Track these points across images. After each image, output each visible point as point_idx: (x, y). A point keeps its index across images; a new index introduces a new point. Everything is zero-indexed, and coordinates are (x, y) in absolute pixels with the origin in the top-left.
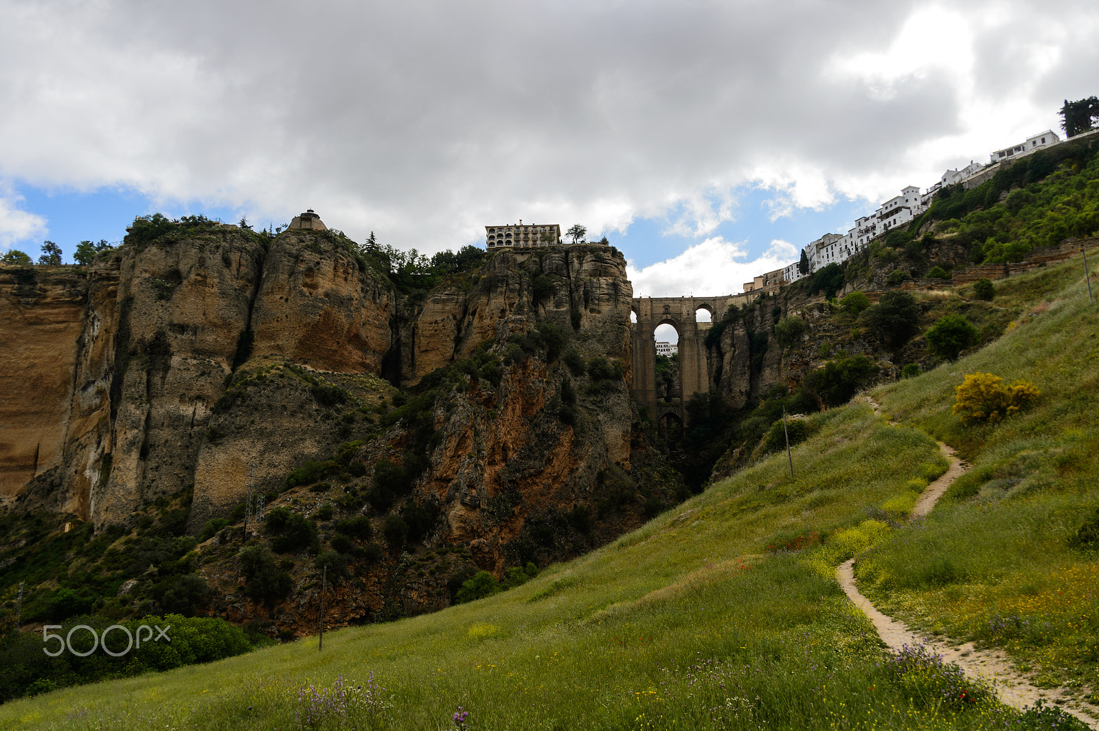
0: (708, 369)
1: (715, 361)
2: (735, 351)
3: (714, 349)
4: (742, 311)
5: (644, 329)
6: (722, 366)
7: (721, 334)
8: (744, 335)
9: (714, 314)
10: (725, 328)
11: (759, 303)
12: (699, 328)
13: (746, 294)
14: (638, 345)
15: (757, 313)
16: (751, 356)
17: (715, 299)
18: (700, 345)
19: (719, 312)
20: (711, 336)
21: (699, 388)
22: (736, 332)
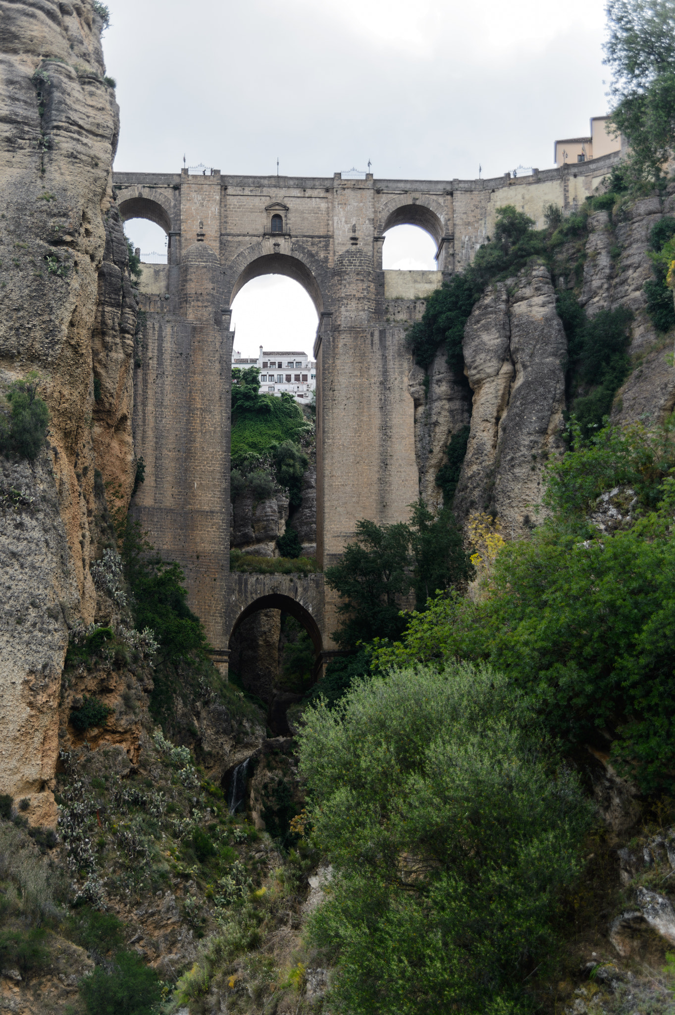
0: (419, 439)
1: (442, 411)
2: (513, 377)
3: (440, 365)
4: (545, 235)
5: (192, 288)
6: (467, 429)
7: (468, 313)
8: (547, 320)
9: (445, 241)
10: (481, 290)
11: (606, 205)
12: (394, 290)
13: (563, 173)
14: (168, 345)
15: (597, 241)
16: (569, 395)
17: (450, 189)
18: (391, 352)
19: (462, 235)
20: (430, 319)
21: (383, 506)
22: (520, 308)
